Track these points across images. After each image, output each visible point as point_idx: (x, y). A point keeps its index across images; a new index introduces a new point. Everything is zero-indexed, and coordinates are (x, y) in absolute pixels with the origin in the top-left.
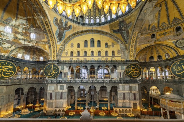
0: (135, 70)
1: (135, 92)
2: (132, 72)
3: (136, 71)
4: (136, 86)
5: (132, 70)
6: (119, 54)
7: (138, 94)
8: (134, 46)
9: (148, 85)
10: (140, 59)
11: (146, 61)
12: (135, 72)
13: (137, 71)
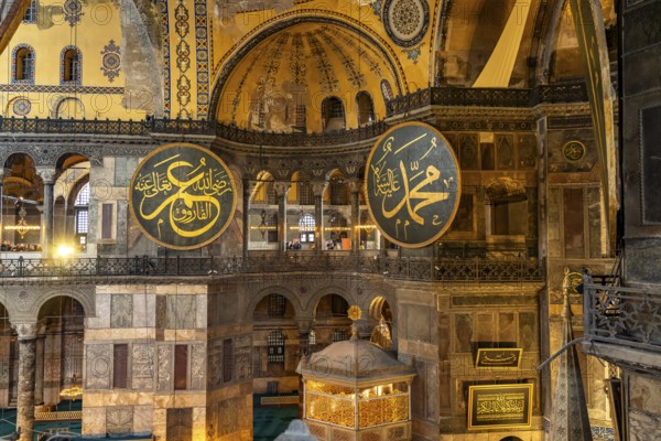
0: (190, 190)
1: (185, 335)
2: (173, 199)
3: (199, 193)
4: (194, 296)
5: (175, 189)
6: (111, 75)
7: (203, 350)
8: (192, 22)
9: (303, 290)
10: (262, 115)
11: (304, 129)
12: (189, 200)
13: (206, 198)
